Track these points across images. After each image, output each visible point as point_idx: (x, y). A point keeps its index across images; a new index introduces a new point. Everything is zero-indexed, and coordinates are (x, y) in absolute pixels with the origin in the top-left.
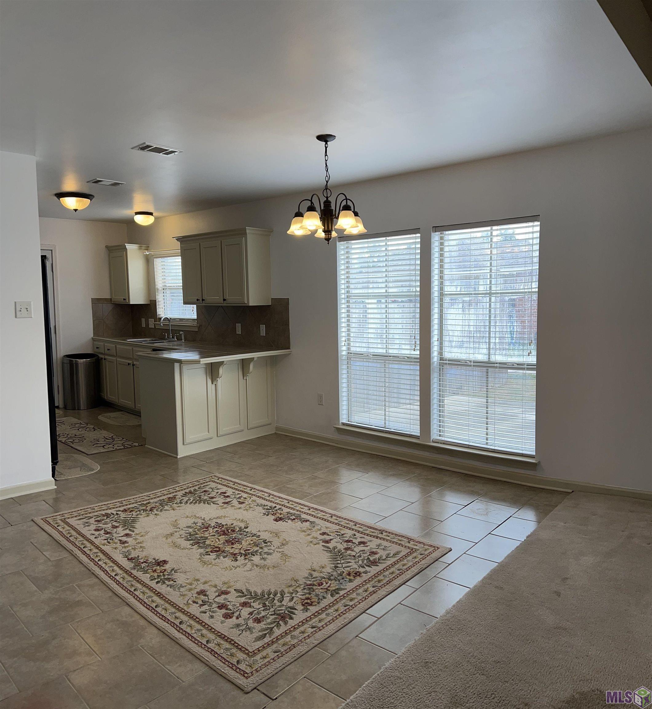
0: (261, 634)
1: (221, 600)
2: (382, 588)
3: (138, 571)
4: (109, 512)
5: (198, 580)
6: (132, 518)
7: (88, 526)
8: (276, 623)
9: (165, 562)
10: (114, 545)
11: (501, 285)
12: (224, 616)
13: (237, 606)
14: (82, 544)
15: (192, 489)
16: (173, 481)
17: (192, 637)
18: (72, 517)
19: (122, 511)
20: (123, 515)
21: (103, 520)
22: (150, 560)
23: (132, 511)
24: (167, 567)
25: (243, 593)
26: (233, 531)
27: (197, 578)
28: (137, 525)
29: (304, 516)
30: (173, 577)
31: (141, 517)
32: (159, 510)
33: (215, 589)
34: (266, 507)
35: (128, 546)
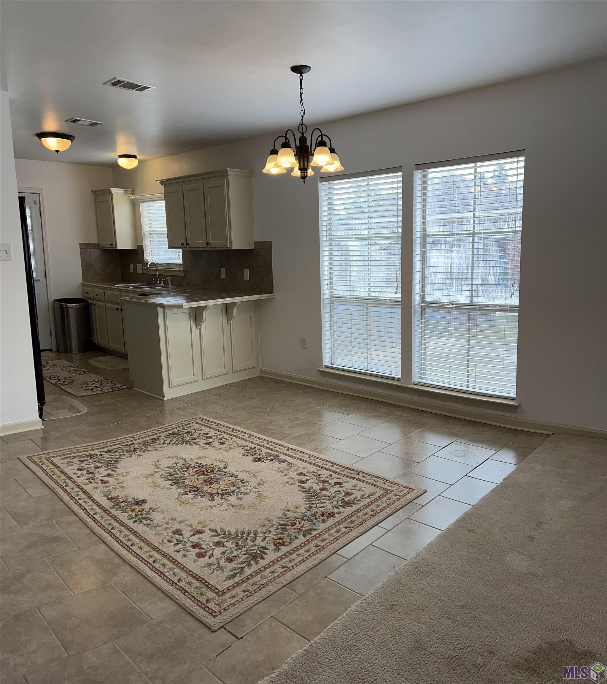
0: (231, 573)
1: (195, 539)
2: (354, 528)
3: (116, 510)
4: (93, 452)
5: (174, 519)
6: (116, 458)
7: (71, 465)
8: (247, 562)
9: (144, 501)
10: (96, 485)
11: (485, 225)
12: (197, 555)
13: (211, 545)
14: (65, 482)
15: (176, 430)
16: (157, 423)
17: (164, 575)
18: (57, 456)
19: (106, 452)
20: (106, 456)
21: (86, 460)
22: (130, 500)
23: (116, 452)
24: (146, 506)
25: (217, 532)
26: (213, 471)
27: (173, 517)
28: (119, 466)
29: (282, 457)
30: (151, 516)
31: (124, 457)
32: (142, 451)
33: (190, 529)
34: (246, 448)
35: (108, 486)
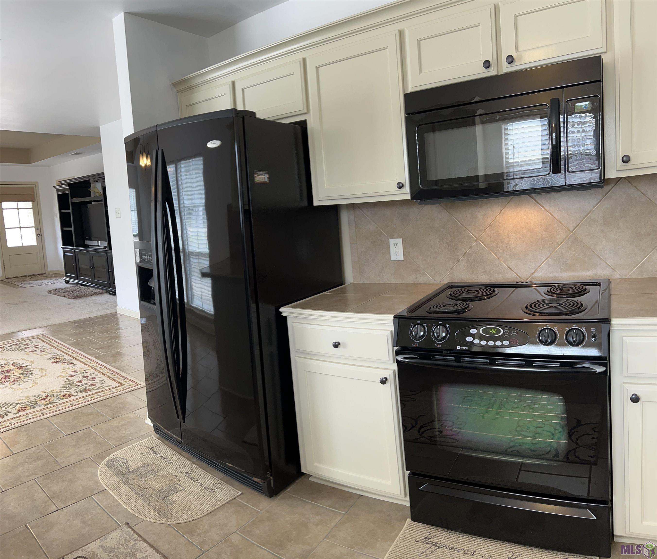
3: (69, 359)
4: (84, 394)
6: (65, 389)
7: (101, 381)
9: (53, 363)
10: (81, 370)
18: (115, 387)
19: (72, 395)
20: (72, 392)
21: (89, 386)
22: (61, 363)
23: (64, 396)
28: (63, 383)
31: (57, 390)
35: (73, 369)
